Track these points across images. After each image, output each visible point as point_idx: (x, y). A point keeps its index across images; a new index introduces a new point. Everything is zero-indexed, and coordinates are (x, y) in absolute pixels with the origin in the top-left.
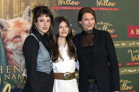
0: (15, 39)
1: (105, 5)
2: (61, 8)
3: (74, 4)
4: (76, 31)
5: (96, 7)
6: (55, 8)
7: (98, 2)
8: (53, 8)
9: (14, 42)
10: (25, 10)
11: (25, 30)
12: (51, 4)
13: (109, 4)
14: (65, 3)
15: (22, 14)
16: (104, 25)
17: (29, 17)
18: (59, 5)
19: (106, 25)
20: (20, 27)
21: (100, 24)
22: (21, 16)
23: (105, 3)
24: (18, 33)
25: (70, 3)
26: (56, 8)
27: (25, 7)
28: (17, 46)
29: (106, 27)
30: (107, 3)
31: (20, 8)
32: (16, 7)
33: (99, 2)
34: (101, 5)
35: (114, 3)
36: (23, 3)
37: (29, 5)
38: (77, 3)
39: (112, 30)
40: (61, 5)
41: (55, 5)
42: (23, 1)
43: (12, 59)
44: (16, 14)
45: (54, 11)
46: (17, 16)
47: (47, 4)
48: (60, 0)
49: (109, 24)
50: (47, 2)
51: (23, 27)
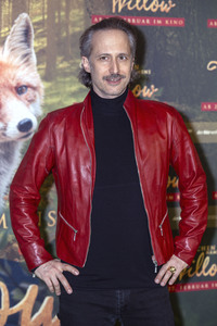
3: (159, 8)
4: (162, 89)
8: (96, 20)
10: (15, 26)
11: (14, 84)
12: (91, 9)
14: (131, 6)
15: (5, 37)
17: (23, 45)
18: (114, 10)
22: (1, 42)
25: (148, 5)
27: (15, 15)
36: (7, 3)
37: (24, 11)
38: (168, 6)
40: (120, 10)
41: (102, 12)
47: (79, 7)
50: (77, 2)
51: (6, 75)
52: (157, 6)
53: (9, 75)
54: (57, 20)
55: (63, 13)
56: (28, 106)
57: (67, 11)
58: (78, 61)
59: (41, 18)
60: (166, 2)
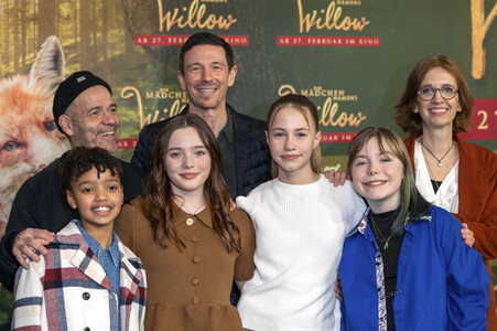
0: (5, 153)
1: (330, 28)
2: (170, 40)
3: (217, 25)
5: (298, 35)
6: (145, 40)
7: (304, 16)
8: (140, 40)
9: (1, 162)
10: (41, 51)
11: (42, 119)
12: (133, 28)
13: (343, 24)
14: (182, 23)
15: (31, 65)
16: (327, 97)
17: (53, 73)
18: (161, 29)
19: (335, 98)
20: (23, 109)
21: (311, 93)
23: (331, 22)
24: (17, 130)
25: (202, 21)
26: (150, 40)
27: (42, 38)
29: (336, 105)
30: (336, 19)
31: (24, 44)
32: (7, 42)
33: (308, 16)
34: (313, 28)
35: (363, 19)
36: (32, 25)
37: (53, 33)
38: (228, 22)
39: (356, 115)
40: (168, 29)
41: (146, 31)
42: (32, 19)
44: (7, 63)
45: (142, 51)
47: (119, 27)
48: (164, 14)
49: (345, 95)
50: (117, 20)
51: (32, 108)
52: (214, 22)
53: (36, 109)
54: (92, 43)
55: (99, 35)
56: (59, 144)
57: (105, 31)
58: (118, 89)
59: (73, 41)
60: (225, 17)
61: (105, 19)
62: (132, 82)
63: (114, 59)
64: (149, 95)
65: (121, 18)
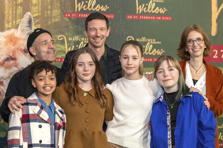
0: (6, 63)
1: (150, 12)
2: (80, 15)
3: (100, 9)
5: (136, 14)
6: (69, 15)
7: (139, 6)
8: (67, 15)
9: (5, 66)
10: (23, 18)
11: (23, 48)
12: (64, 10)
13: (155, 10)
14: (85, 8)
15: (19, 24)
16: (148, 42)
17: (28, 28)
18: (76, 10)
19: (151, 43)
20: (15, 44)
21: (141, 40)
22: (17, 27)
23: (150, 9)
24: (12, 53)
25: (94, 7)
26: (71, 15)
27: (24, 13)
28: (10, 73)
29: (151, 45)
30: (152, 8)
31: (16, 15)
32: (9, 14)
34: (143, 11)
35: (164, 8)
36: (19, 7)
37: (29, 11)
38: (105, 8)
39: (160, 50)
40: (79, 10)
41: (70, 11)
42: (20, 5)
43: (2, 93)
44: (8, 23)
45: (68, 20)
46: (11, 27)
47: (58, 9)
48: (78, 4)
49: (156, 41)
50: (57, 6)
51: (19, 44)
52: (99, 8)
53: (21, 44)
54: (46, 16)
55: (49, 12)
57: (51, 11)
58: (56, 36)
59: (38, 14)
60: (104, 6)
61: (52, 5)
62: (62, 33)
63: (55, 23)
64: (70, 39)
65: (59, 5)
